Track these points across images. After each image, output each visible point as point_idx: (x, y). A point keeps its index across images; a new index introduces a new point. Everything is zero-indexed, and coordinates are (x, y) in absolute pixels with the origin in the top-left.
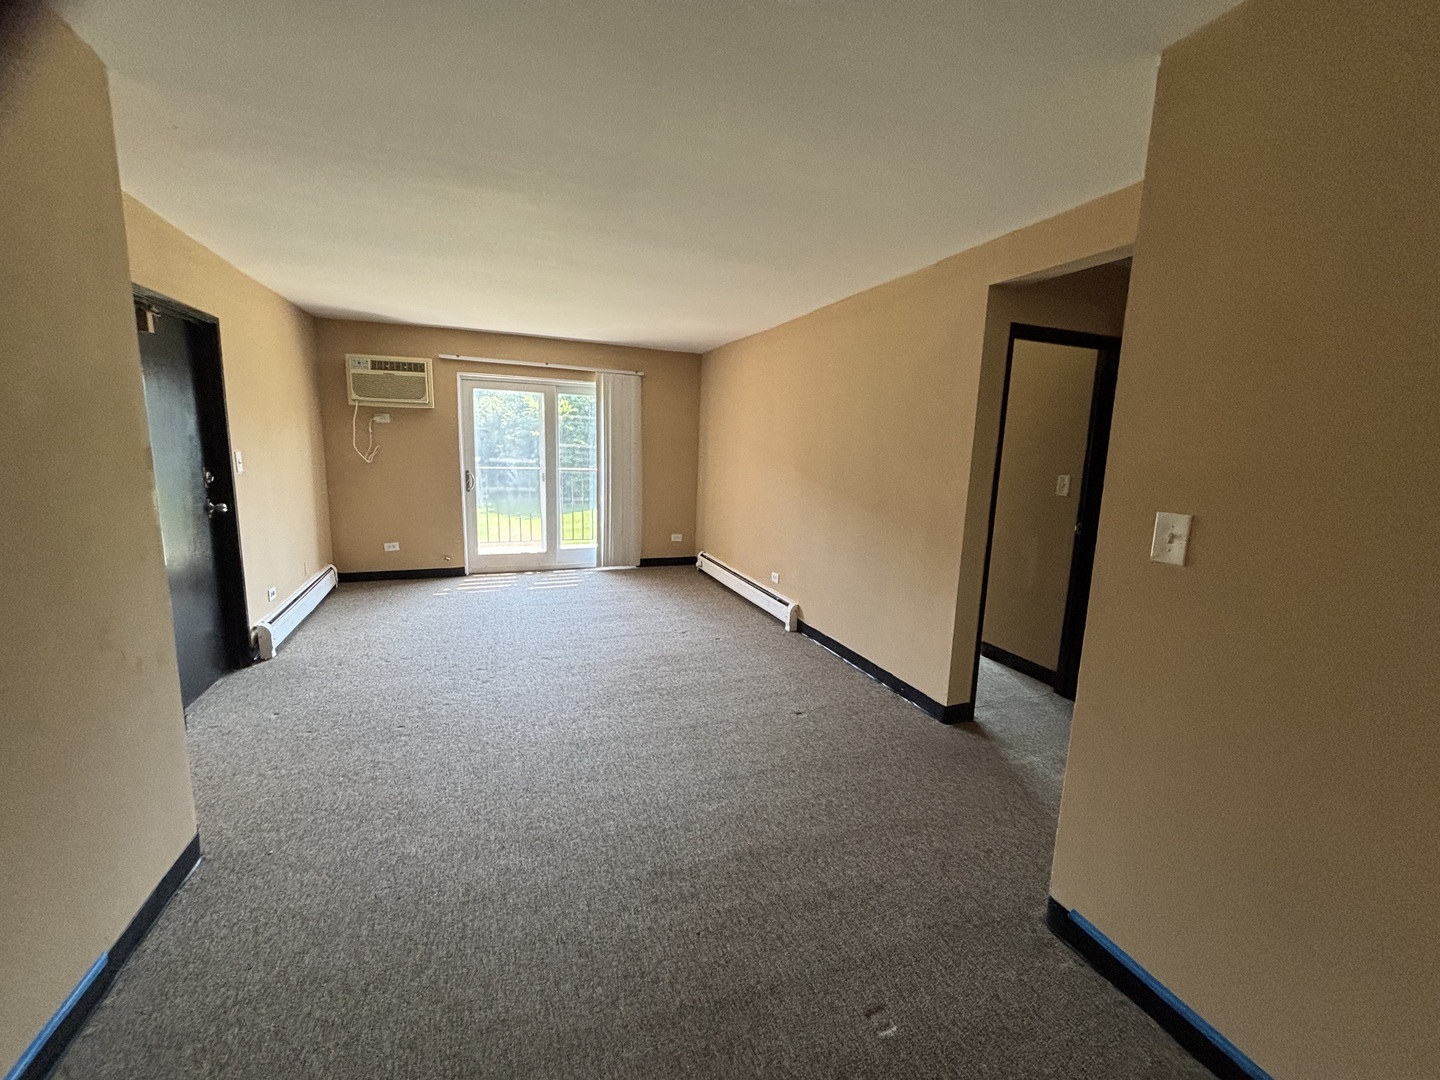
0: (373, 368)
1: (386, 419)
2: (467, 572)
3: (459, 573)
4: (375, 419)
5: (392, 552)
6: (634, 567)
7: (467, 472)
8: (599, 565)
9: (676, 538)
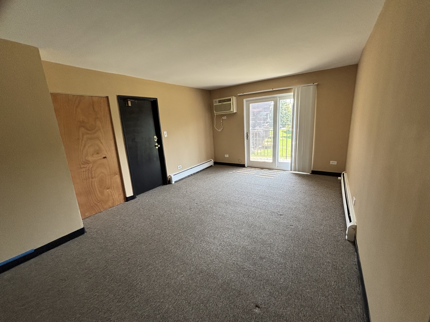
0: (219, 103)
1: (225, 118)
2: (246, 166)
3: (243, 166)
4: (223, 118)
5: (226, 157)
6: (309, 174)
7: (247, 133)
8: (291, 170)
9: (333, 163)
